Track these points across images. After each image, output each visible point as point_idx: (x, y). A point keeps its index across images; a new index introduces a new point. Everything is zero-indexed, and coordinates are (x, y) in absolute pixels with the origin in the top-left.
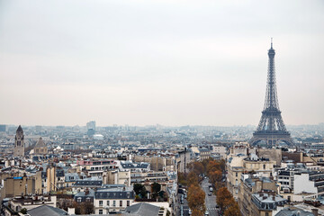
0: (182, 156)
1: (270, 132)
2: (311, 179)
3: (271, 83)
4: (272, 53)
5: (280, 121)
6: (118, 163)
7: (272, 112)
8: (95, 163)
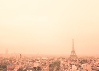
0: (52, 60)
1: (73, 56)
2: (76, 66)
3: (73, 45)
4: (73, 40)
5: (75, 53)
6: (37, 62)
7: (73, 51)
8: (32, 62)
